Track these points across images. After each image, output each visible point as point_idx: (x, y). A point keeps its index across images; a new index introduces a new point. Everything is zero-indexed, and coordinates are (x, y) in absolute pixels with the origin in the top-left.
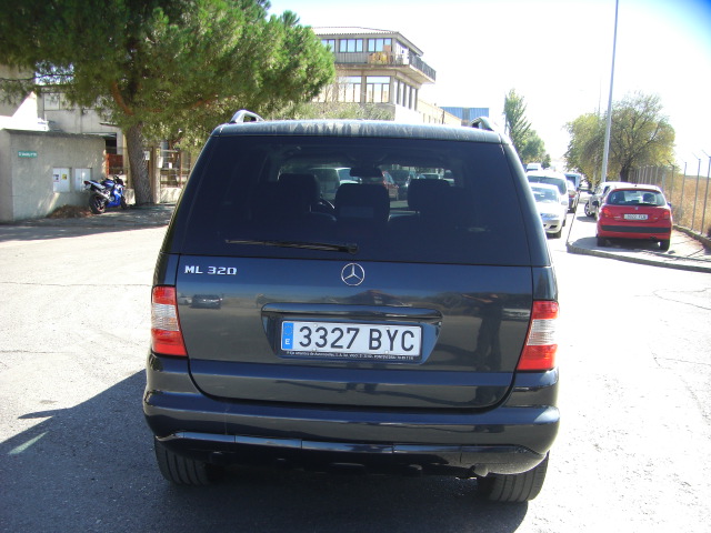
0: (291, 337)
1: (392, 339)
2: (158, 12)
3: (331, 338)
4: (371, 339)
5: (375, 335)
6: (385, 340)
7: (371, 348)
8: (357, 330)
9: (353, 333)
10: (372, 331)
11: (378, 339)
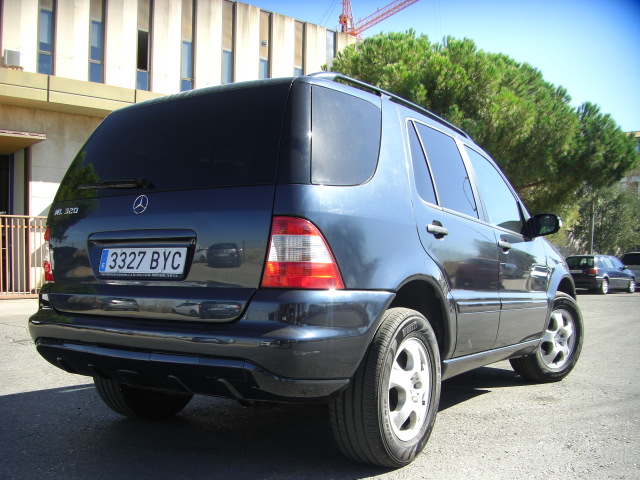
0: (105, 261)
1: (166, 259)
2: (454, 109)
3: (128, 261)
4: (153, 260)
5: (156, 256)
6: (161, 260)
7: (151, 268)
8: (144, 253)
9: (142, 255)
10: (154, 253)
11: (157, 261)
